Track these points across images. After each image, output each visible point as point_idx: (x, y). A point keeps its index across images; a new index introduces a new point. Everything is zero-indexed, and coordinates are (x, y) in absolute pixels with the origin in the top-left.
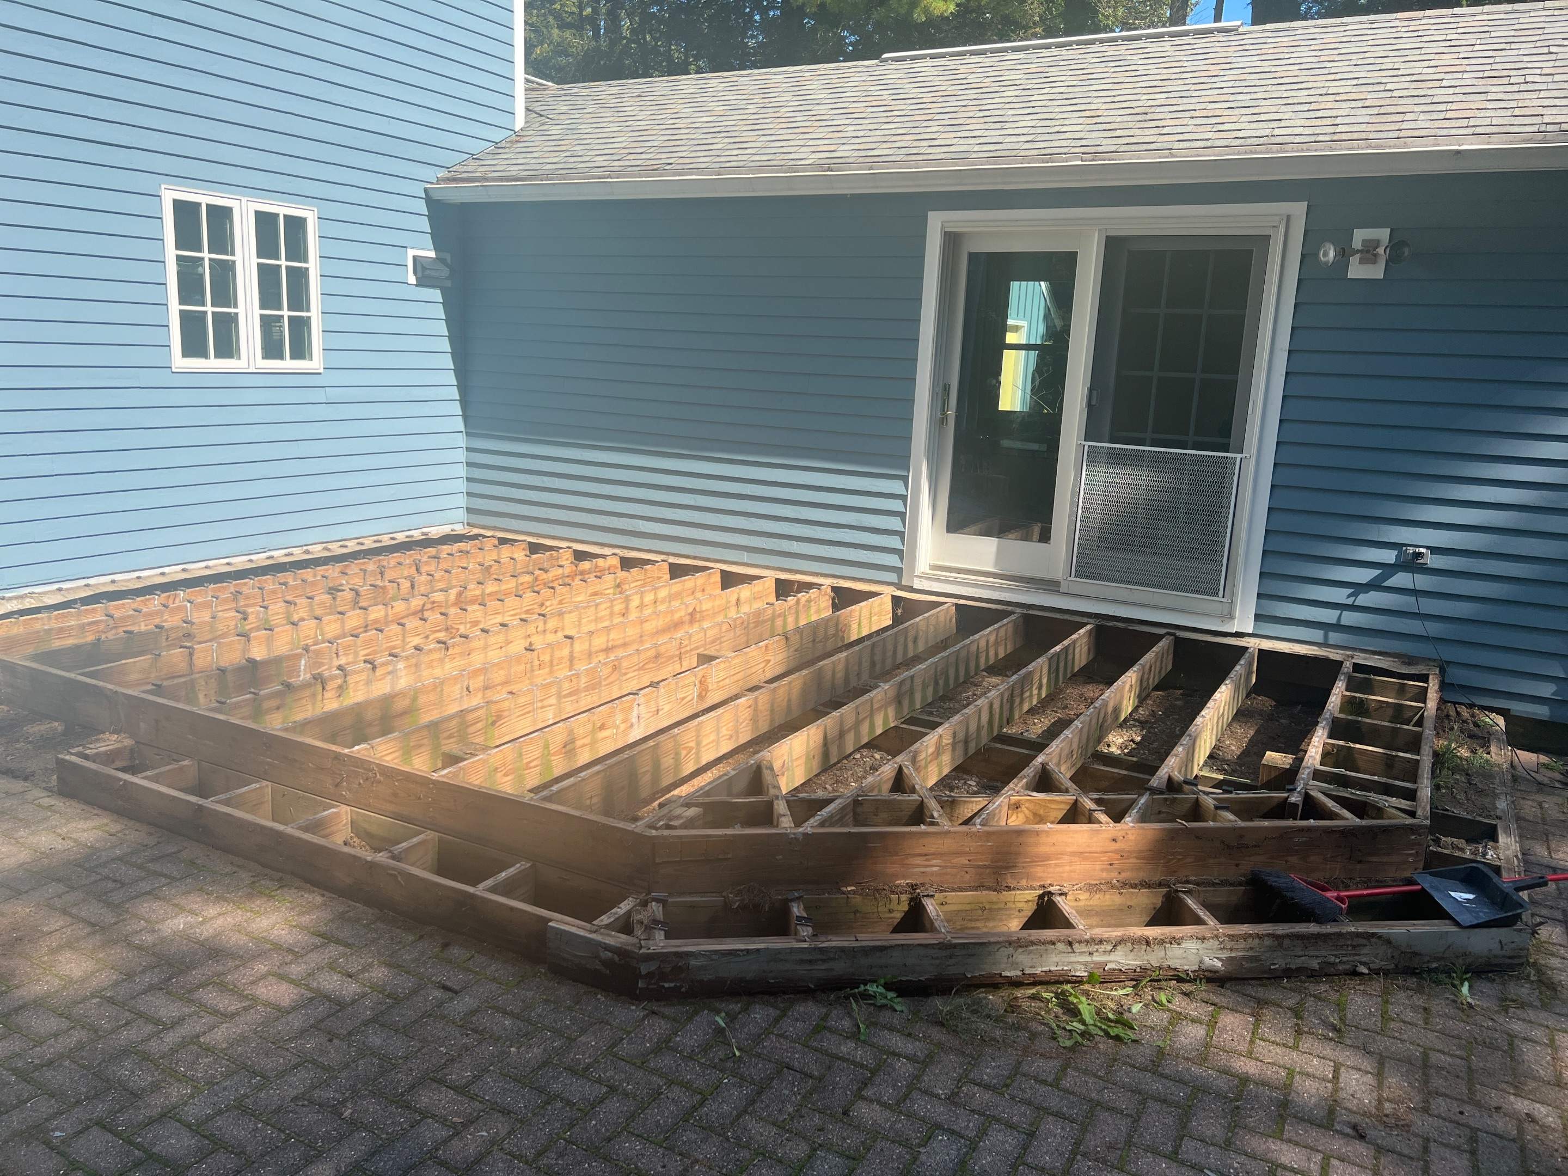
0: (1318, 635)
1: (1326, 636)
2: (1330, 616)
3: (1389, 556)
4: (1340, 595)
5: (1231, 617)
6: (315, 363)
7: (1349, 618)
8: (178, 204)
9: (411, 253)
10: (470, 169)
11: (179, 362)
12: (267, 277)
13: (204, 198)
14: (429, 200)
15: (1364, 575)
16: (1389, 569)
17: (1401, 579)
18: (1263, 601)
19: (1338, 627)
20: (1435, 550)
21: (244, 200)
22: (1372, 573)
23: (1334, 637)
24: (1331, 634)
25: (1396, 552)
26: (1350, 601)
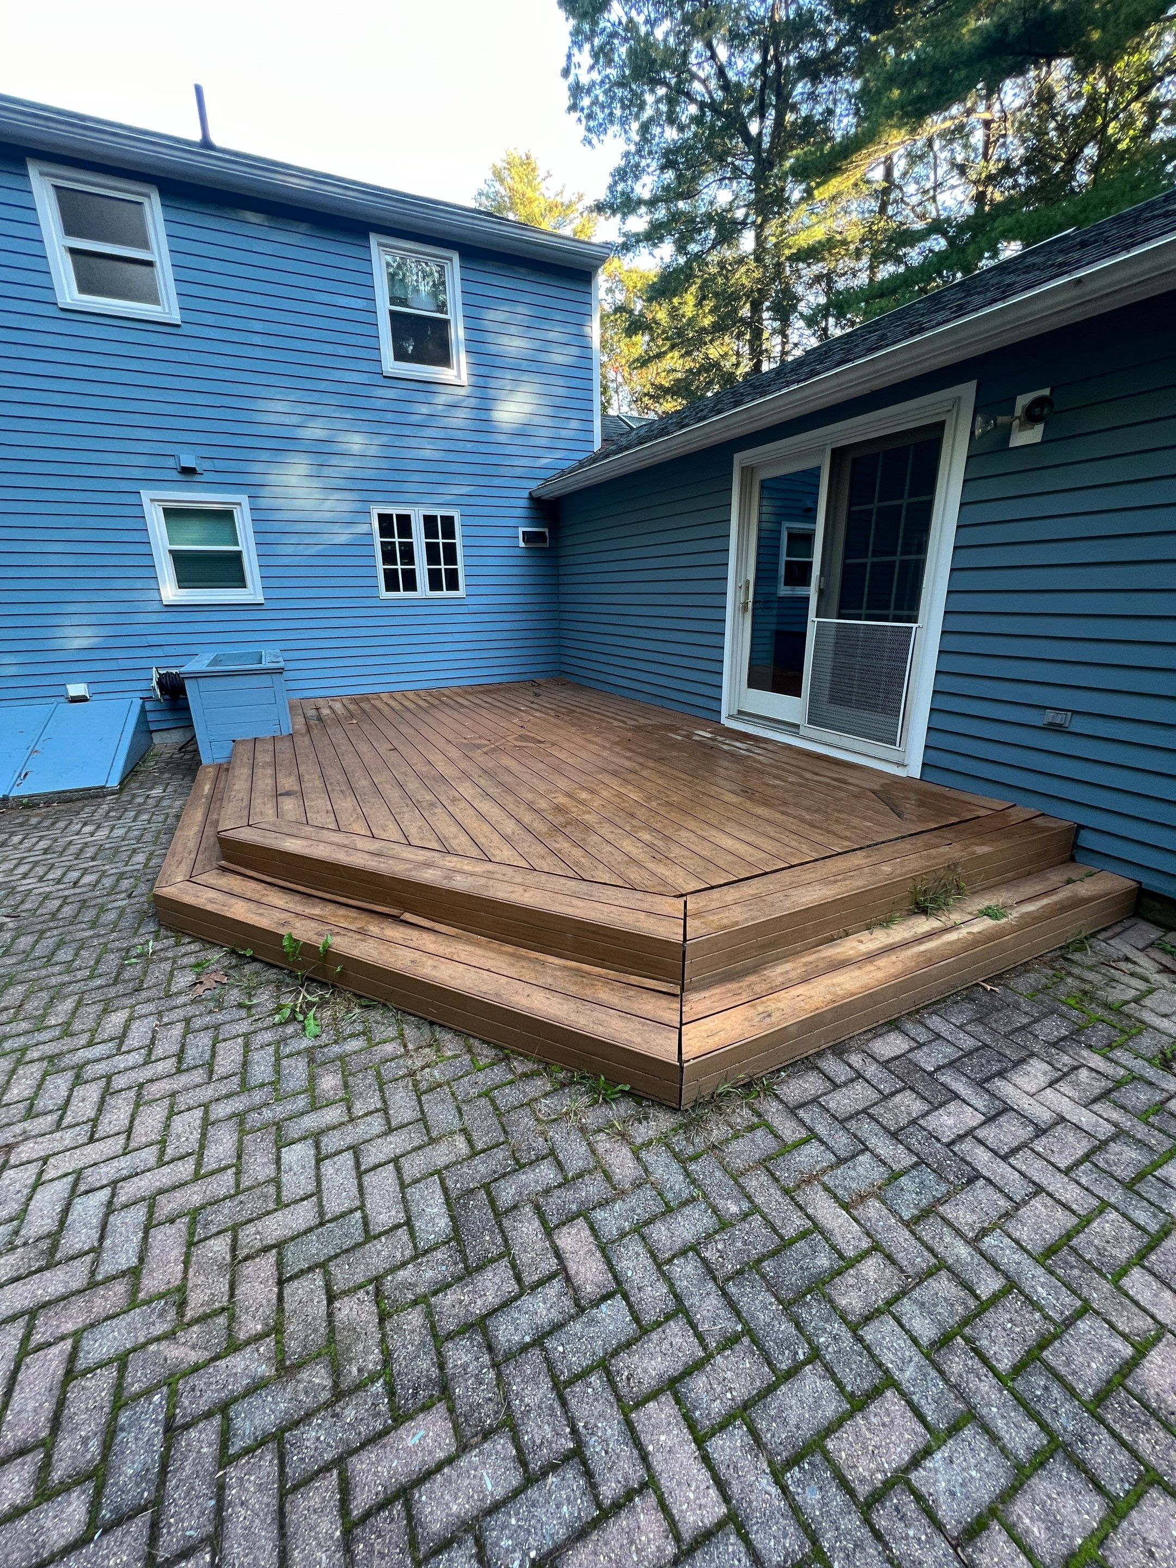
5: (903, 763)
6: (461, 592)
8: (380, 516)
9: (521, 530)
11: (384, 594)
12: (432, 550)
13: (394, 511)
14: (531, 498)
18: (929, 752)
20: (1075, 714)
21: (416, 510)
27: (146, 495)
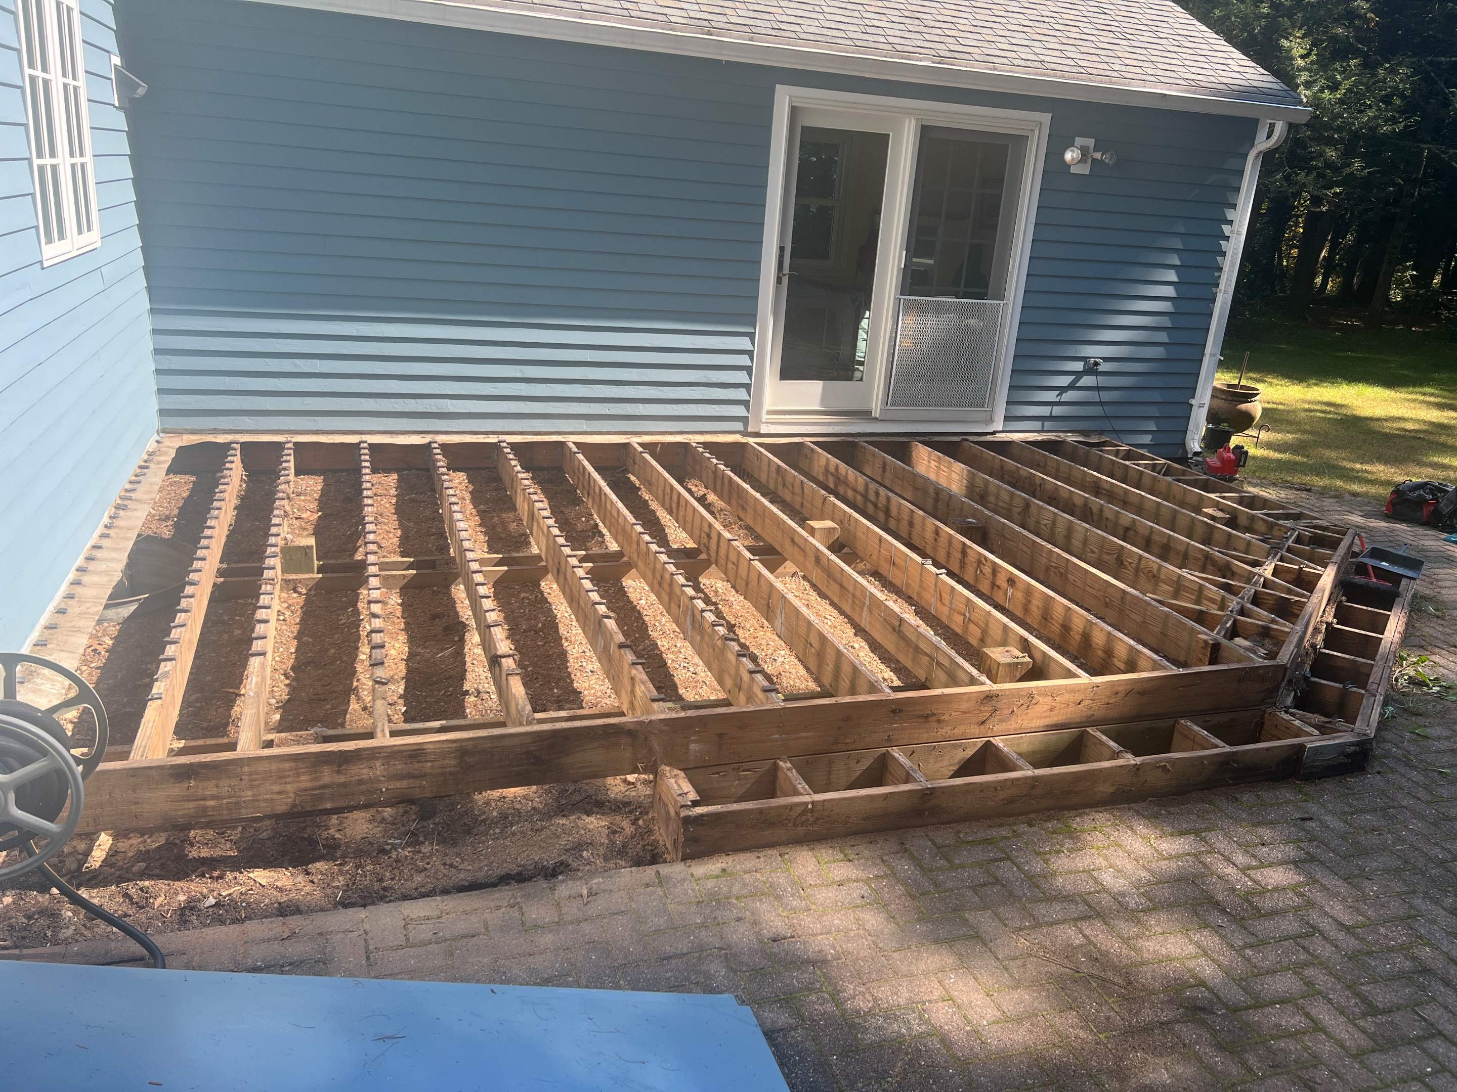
0: (1037, 425)
1: (1043, 425)
2: (1044, 411)
3: (1079, 366)
4: (1051, 396)
5: (991, 421)
7: (1057, 411)
15: (1065, 381)
16: (1078, 375)
17: (1087, 381)
18: (1010, 407)
19: (1051, 418)
20: (1106, 359)
22: (1070, 378)
23: (1048, 425)
24: (1046, 423)
25: (1082, 363)
26: (1057, 400)
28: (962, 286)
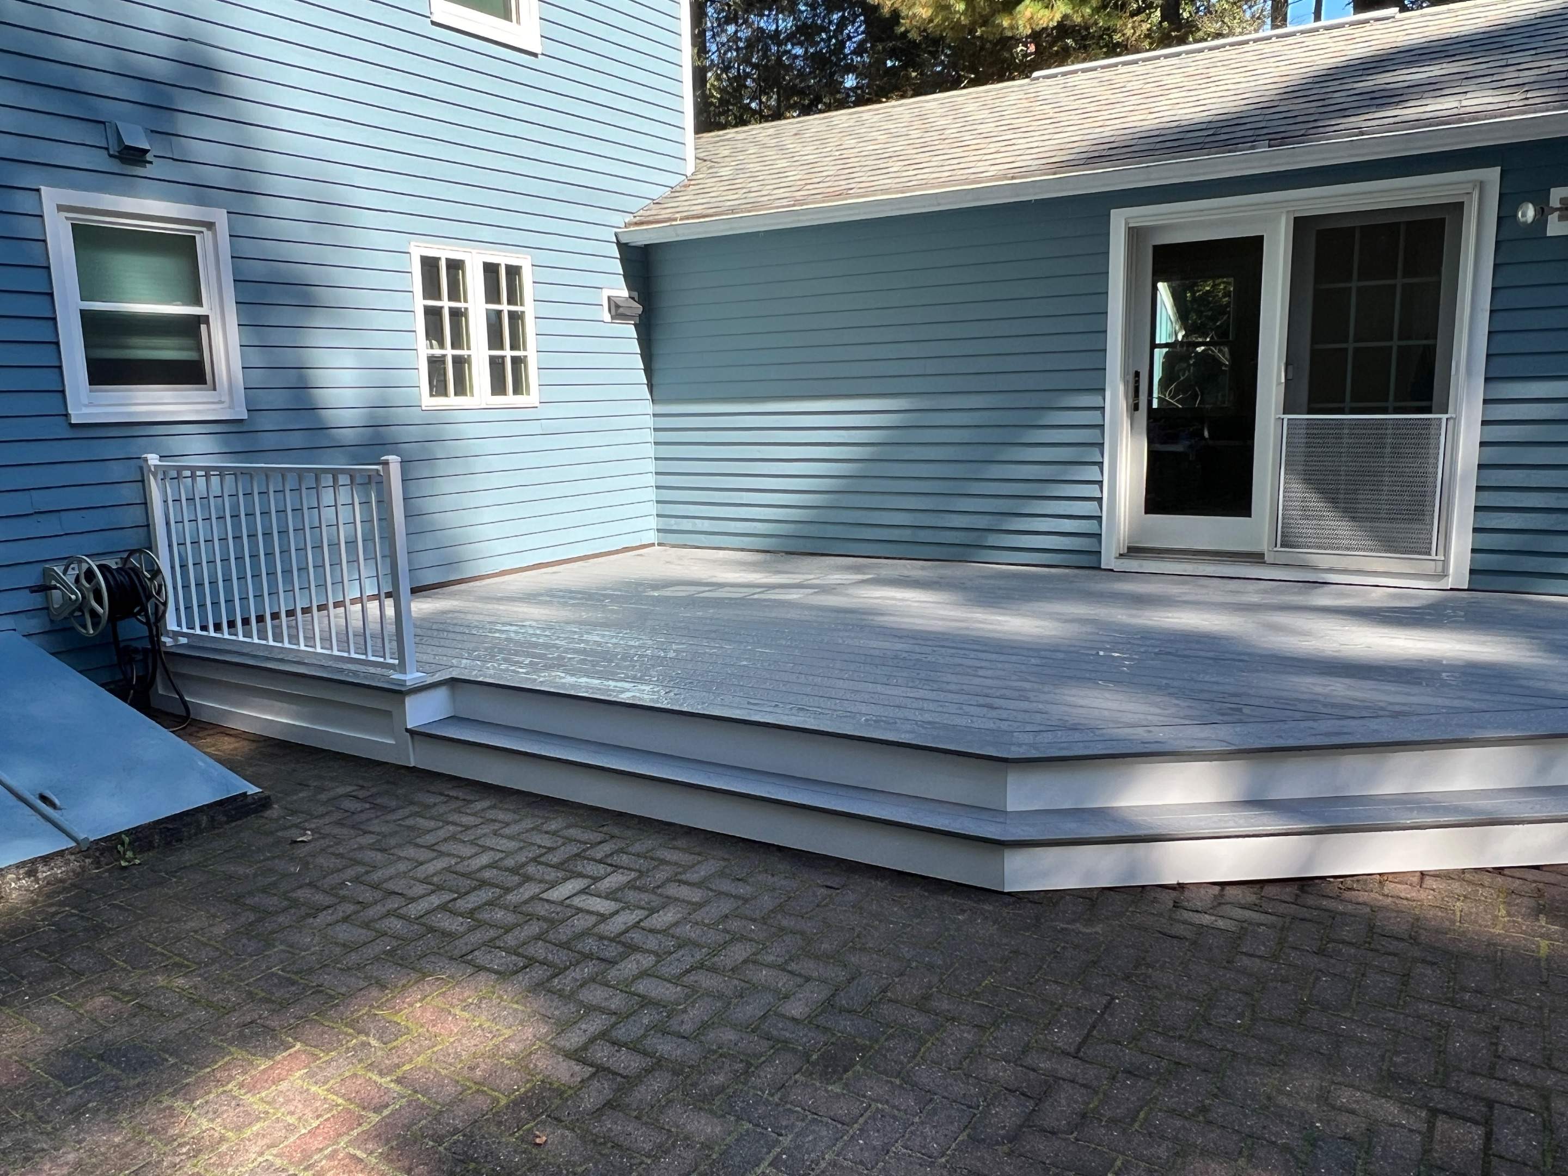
5: (1444, 574)
6: (532, 397)
8: (424, 260)
9: (606, 293)
10: (653, 212)
11: (428, 401)
12: (494, 323)
13: (444, 252)
14: (620, 243)
18: (1477, 556)
21: (474, 251)
27: (51, 197)
28: (1391, 398)
